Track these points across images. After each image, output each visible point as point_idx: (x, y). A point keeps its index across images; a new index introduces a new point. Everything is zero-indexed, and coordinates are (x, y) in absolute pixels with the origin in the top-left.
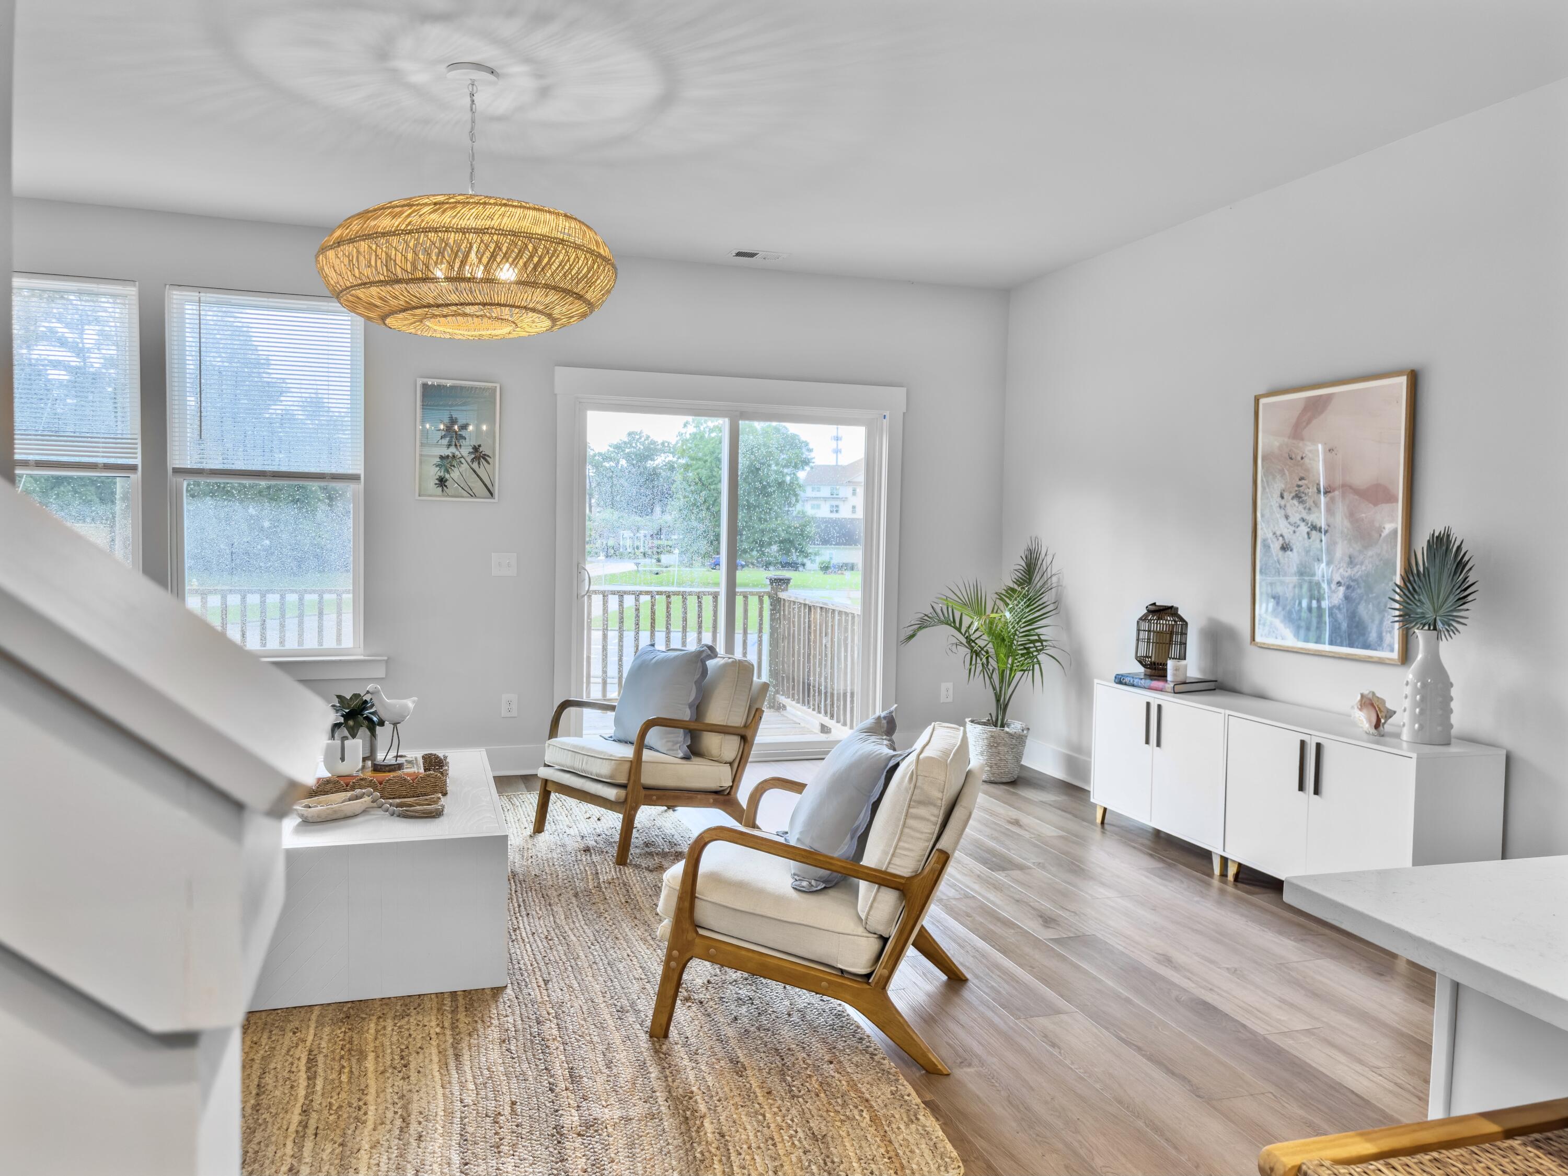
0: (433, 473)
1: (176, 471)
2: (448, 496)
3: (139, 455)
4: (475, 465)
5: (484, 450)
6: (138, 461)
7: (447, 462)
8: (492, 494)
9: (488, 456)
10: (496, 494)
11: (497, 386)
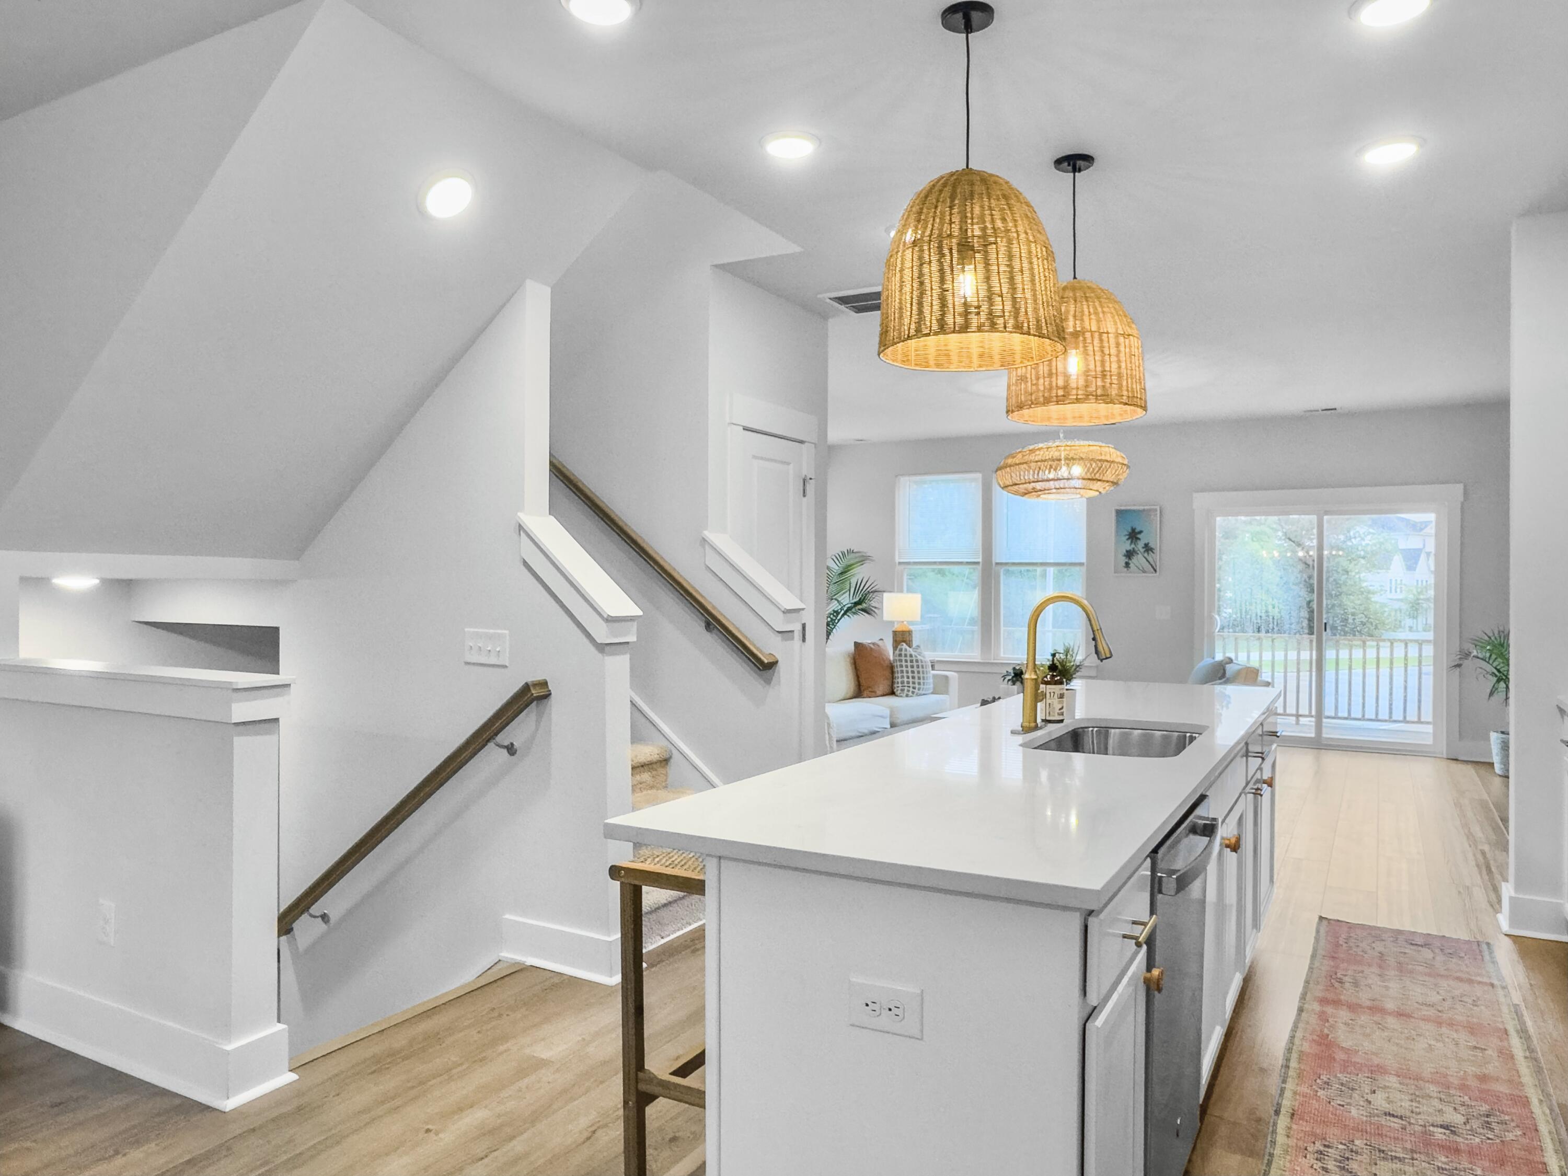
0: (1123, 560)
1: (997, 564)
2: (1131, 572)
3: (981, 557)
4: (1146, 555)
5: (1152, 545)
6: (980, 560)
7: (1129, 554)
8: (1155, 571)
9: (1154, 549)
10: (1158, 570)
11: (1158, 508)
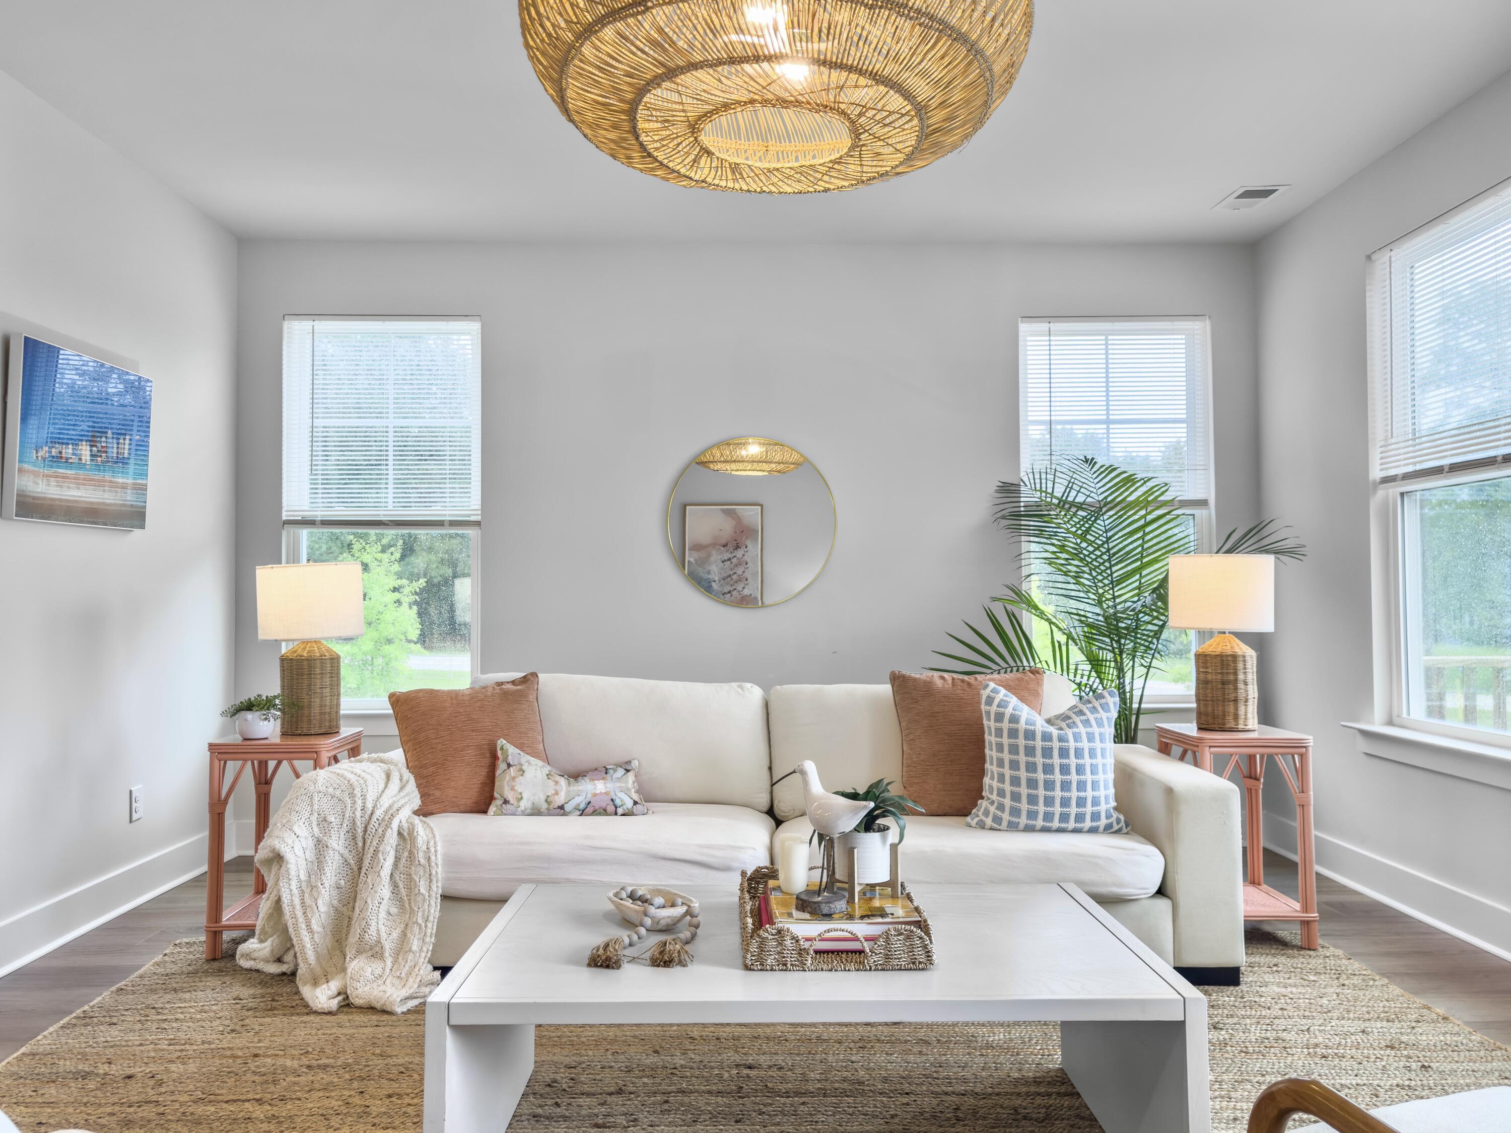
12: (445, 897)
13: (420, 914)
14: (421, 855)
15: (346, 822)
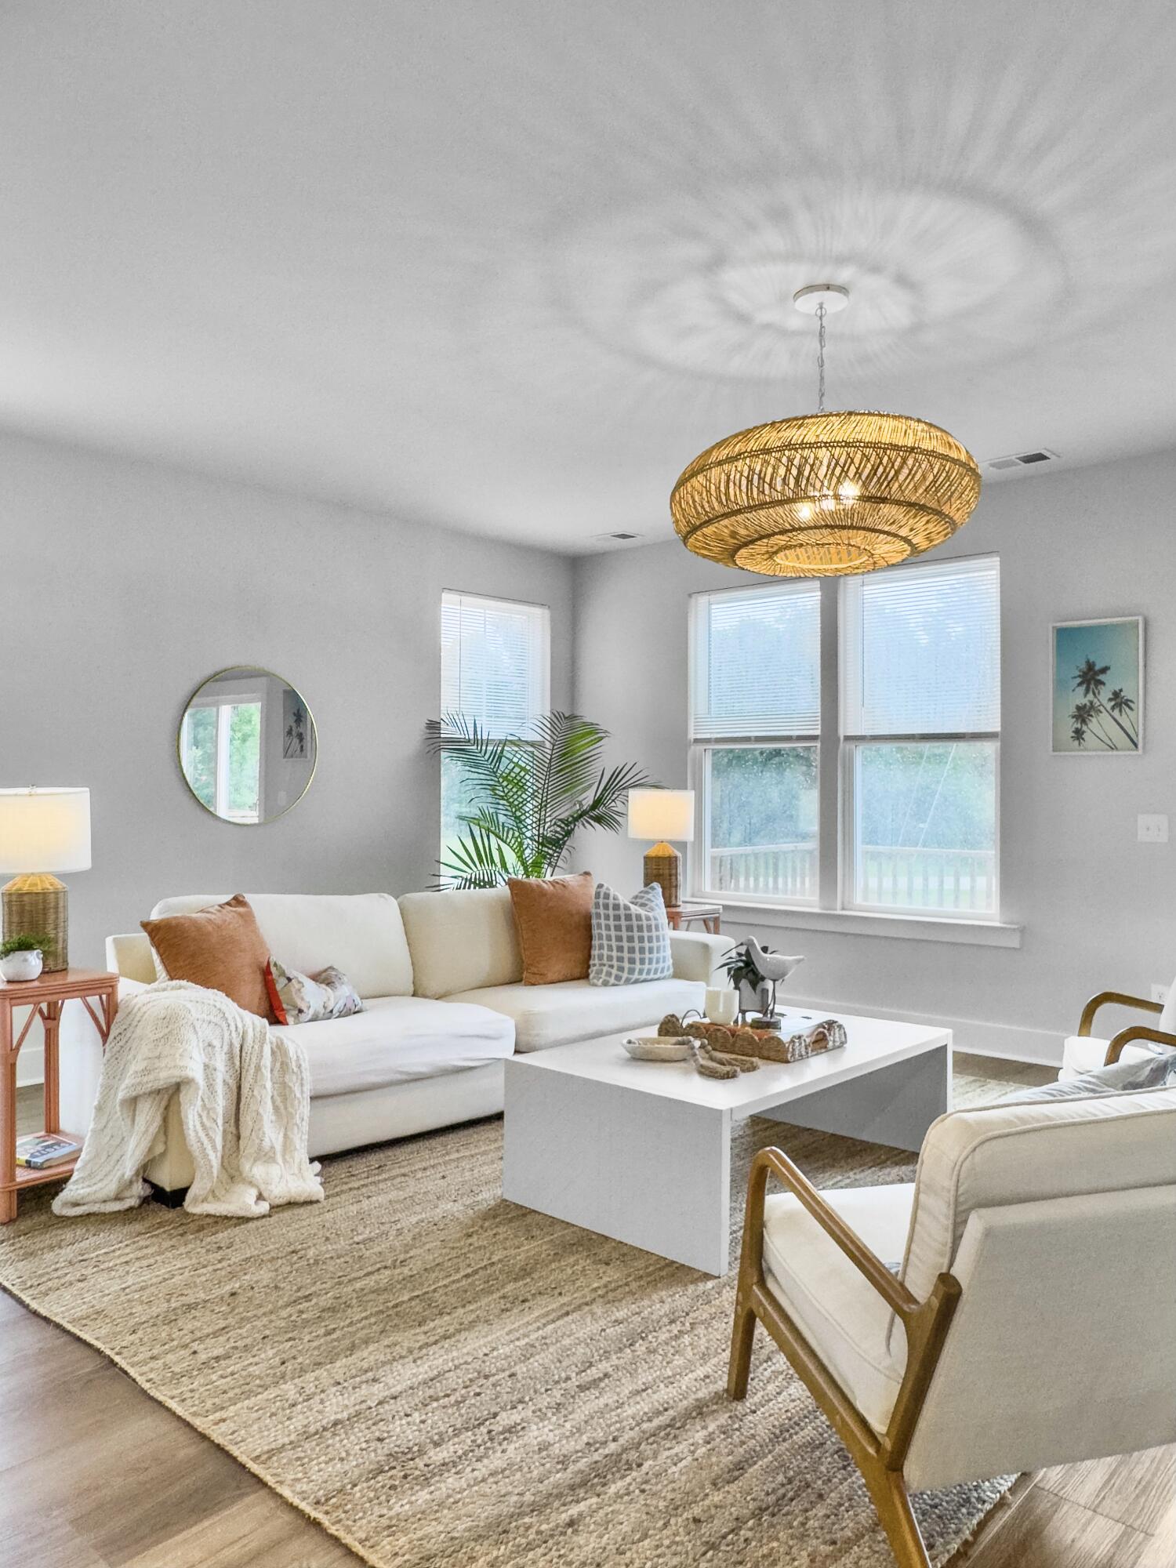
0: (1071, 725)
1: (847, 738)
2: (1086, 749)
3: (820, 726)
4: (1116, 713)
5: (1126, 694)
6: (819, 732)
7: (1083, 714)
8: (1136, 745)
9: (1131, 701)
10: (1140, 745)
11: (1140, 619)
12: (311, 1098)
13: (298, 1116)
14: (294, 1064)
15: (225, 1044)
